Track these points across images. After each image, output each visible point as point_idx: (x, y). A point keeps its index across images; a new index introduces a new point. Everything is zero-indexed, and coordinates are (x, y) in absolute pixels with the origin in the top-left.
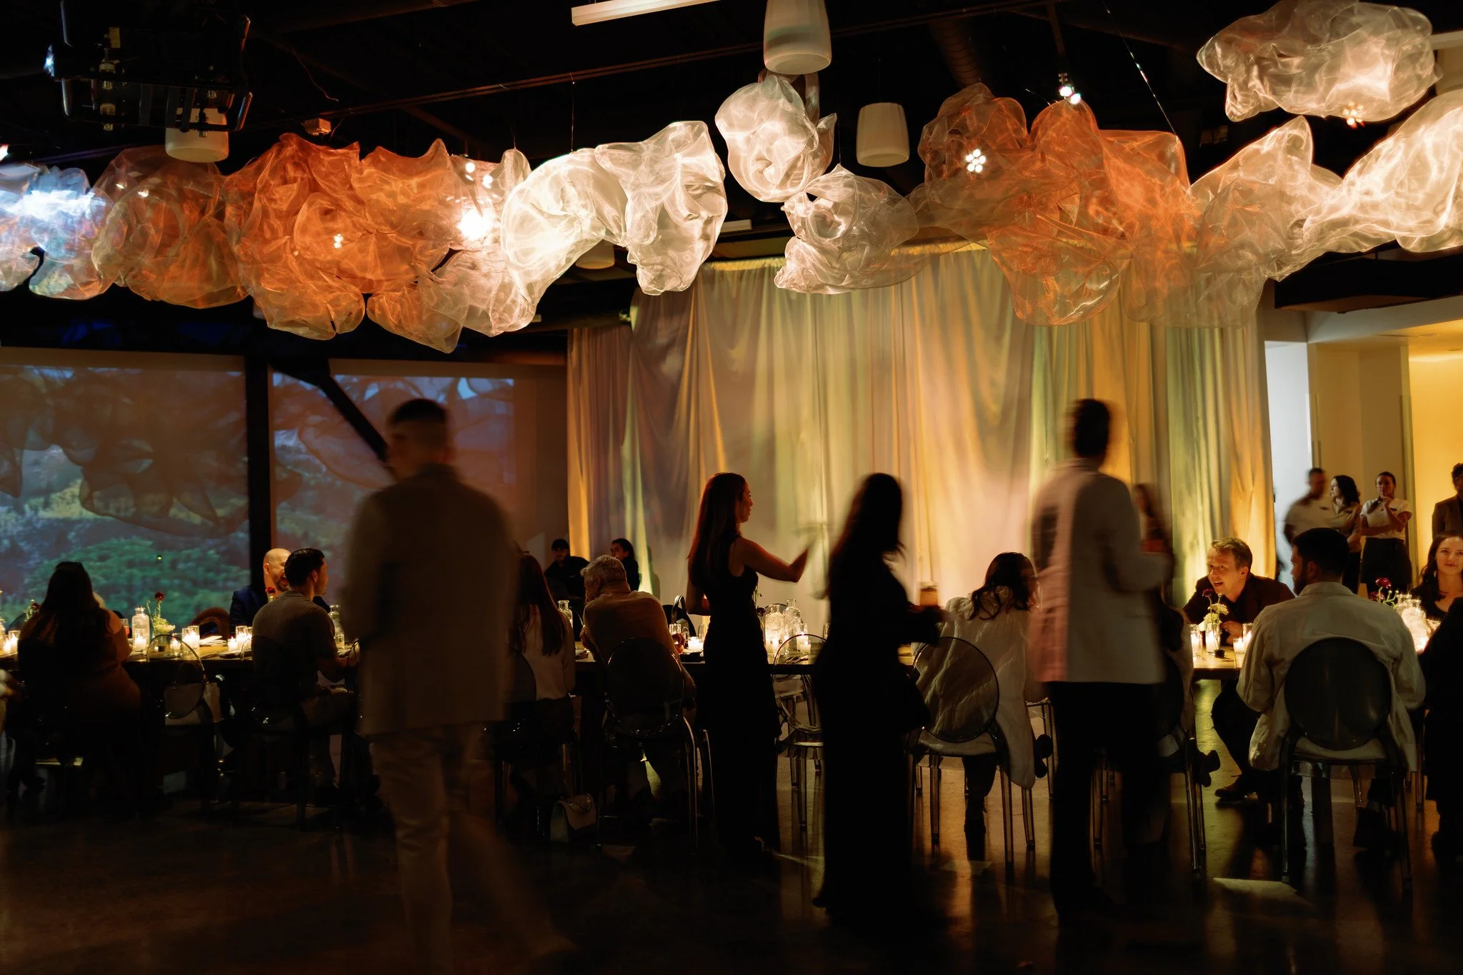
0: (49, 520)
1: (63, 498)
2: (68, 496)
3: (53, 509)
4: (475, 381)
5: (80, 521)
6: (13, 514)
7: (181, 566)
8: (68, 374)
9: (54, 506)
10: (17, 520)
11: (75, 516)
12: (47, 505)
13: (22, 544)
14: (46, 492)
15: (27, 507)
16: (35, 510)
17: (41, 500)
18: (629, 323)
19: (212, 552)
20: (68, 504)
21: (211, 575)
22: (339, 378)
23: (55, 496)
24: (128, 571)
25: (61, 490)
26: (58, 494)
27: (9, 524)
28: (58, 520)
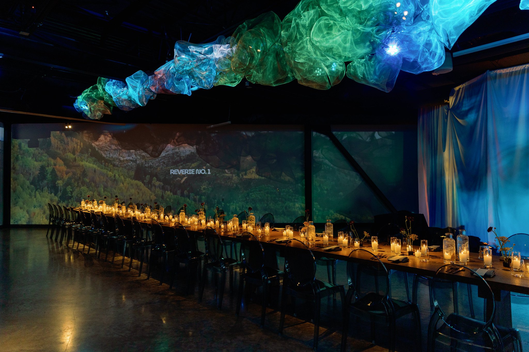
0: (246, 179)
1: (250, 172)
2: (251, 172)
3: (247, 176)
4: (381, 133)
5: (254, 179)
6: (237, 177)
7: (282, 194)
8: (253, 134)
9: (248, 175)
10: (238, 178)
11: (253, 178)
12: (246, 174)
13: (239, 186)
14: (245, 170)
15: (240, 175)
16: (242, 176)
17: (244, 173)
18: (449, 104)
19: (291, 190)
20: (251, 174)
21: (290, 197)
22: (334, 133)
23: (248, 172)
24: (267, 195)
25: (249, 170)
26: (249, 171)
27: (236, 180)
28: (248, 179)
